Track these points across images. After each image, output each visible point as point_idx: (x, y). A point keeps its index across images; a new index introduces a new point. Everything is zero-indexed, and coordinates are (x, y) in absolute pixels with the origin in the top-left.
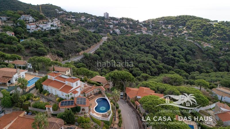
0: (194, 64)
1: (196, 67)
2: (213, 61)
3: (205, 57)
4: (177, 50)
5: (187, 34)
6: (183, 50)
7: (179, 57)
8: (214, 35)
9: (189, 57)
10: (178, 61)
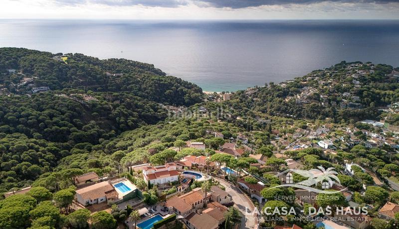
0: (90, 129)
1: (95, 133)
2: (107, 119)
3: (96, 115)
4: (55, 114)
5: (32, 83)
6: (63, 113)
7: (65, 125)
8: (75, 79)
9: (78, 121)
10: (69, 132)
